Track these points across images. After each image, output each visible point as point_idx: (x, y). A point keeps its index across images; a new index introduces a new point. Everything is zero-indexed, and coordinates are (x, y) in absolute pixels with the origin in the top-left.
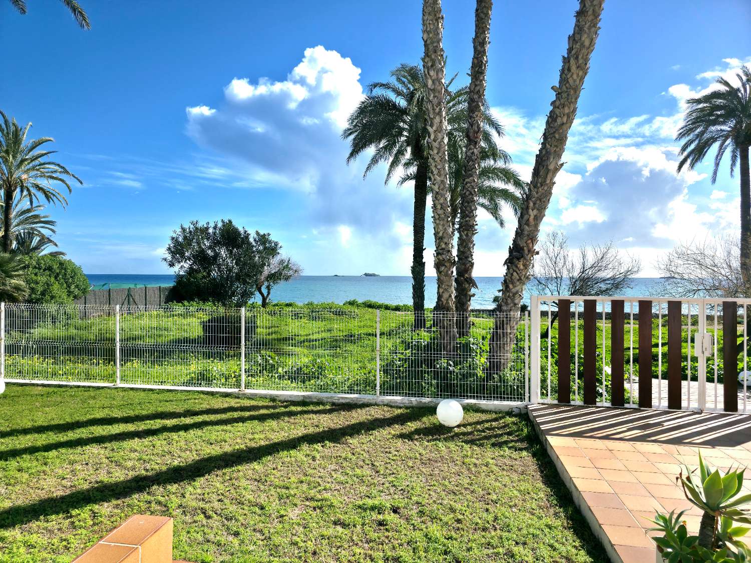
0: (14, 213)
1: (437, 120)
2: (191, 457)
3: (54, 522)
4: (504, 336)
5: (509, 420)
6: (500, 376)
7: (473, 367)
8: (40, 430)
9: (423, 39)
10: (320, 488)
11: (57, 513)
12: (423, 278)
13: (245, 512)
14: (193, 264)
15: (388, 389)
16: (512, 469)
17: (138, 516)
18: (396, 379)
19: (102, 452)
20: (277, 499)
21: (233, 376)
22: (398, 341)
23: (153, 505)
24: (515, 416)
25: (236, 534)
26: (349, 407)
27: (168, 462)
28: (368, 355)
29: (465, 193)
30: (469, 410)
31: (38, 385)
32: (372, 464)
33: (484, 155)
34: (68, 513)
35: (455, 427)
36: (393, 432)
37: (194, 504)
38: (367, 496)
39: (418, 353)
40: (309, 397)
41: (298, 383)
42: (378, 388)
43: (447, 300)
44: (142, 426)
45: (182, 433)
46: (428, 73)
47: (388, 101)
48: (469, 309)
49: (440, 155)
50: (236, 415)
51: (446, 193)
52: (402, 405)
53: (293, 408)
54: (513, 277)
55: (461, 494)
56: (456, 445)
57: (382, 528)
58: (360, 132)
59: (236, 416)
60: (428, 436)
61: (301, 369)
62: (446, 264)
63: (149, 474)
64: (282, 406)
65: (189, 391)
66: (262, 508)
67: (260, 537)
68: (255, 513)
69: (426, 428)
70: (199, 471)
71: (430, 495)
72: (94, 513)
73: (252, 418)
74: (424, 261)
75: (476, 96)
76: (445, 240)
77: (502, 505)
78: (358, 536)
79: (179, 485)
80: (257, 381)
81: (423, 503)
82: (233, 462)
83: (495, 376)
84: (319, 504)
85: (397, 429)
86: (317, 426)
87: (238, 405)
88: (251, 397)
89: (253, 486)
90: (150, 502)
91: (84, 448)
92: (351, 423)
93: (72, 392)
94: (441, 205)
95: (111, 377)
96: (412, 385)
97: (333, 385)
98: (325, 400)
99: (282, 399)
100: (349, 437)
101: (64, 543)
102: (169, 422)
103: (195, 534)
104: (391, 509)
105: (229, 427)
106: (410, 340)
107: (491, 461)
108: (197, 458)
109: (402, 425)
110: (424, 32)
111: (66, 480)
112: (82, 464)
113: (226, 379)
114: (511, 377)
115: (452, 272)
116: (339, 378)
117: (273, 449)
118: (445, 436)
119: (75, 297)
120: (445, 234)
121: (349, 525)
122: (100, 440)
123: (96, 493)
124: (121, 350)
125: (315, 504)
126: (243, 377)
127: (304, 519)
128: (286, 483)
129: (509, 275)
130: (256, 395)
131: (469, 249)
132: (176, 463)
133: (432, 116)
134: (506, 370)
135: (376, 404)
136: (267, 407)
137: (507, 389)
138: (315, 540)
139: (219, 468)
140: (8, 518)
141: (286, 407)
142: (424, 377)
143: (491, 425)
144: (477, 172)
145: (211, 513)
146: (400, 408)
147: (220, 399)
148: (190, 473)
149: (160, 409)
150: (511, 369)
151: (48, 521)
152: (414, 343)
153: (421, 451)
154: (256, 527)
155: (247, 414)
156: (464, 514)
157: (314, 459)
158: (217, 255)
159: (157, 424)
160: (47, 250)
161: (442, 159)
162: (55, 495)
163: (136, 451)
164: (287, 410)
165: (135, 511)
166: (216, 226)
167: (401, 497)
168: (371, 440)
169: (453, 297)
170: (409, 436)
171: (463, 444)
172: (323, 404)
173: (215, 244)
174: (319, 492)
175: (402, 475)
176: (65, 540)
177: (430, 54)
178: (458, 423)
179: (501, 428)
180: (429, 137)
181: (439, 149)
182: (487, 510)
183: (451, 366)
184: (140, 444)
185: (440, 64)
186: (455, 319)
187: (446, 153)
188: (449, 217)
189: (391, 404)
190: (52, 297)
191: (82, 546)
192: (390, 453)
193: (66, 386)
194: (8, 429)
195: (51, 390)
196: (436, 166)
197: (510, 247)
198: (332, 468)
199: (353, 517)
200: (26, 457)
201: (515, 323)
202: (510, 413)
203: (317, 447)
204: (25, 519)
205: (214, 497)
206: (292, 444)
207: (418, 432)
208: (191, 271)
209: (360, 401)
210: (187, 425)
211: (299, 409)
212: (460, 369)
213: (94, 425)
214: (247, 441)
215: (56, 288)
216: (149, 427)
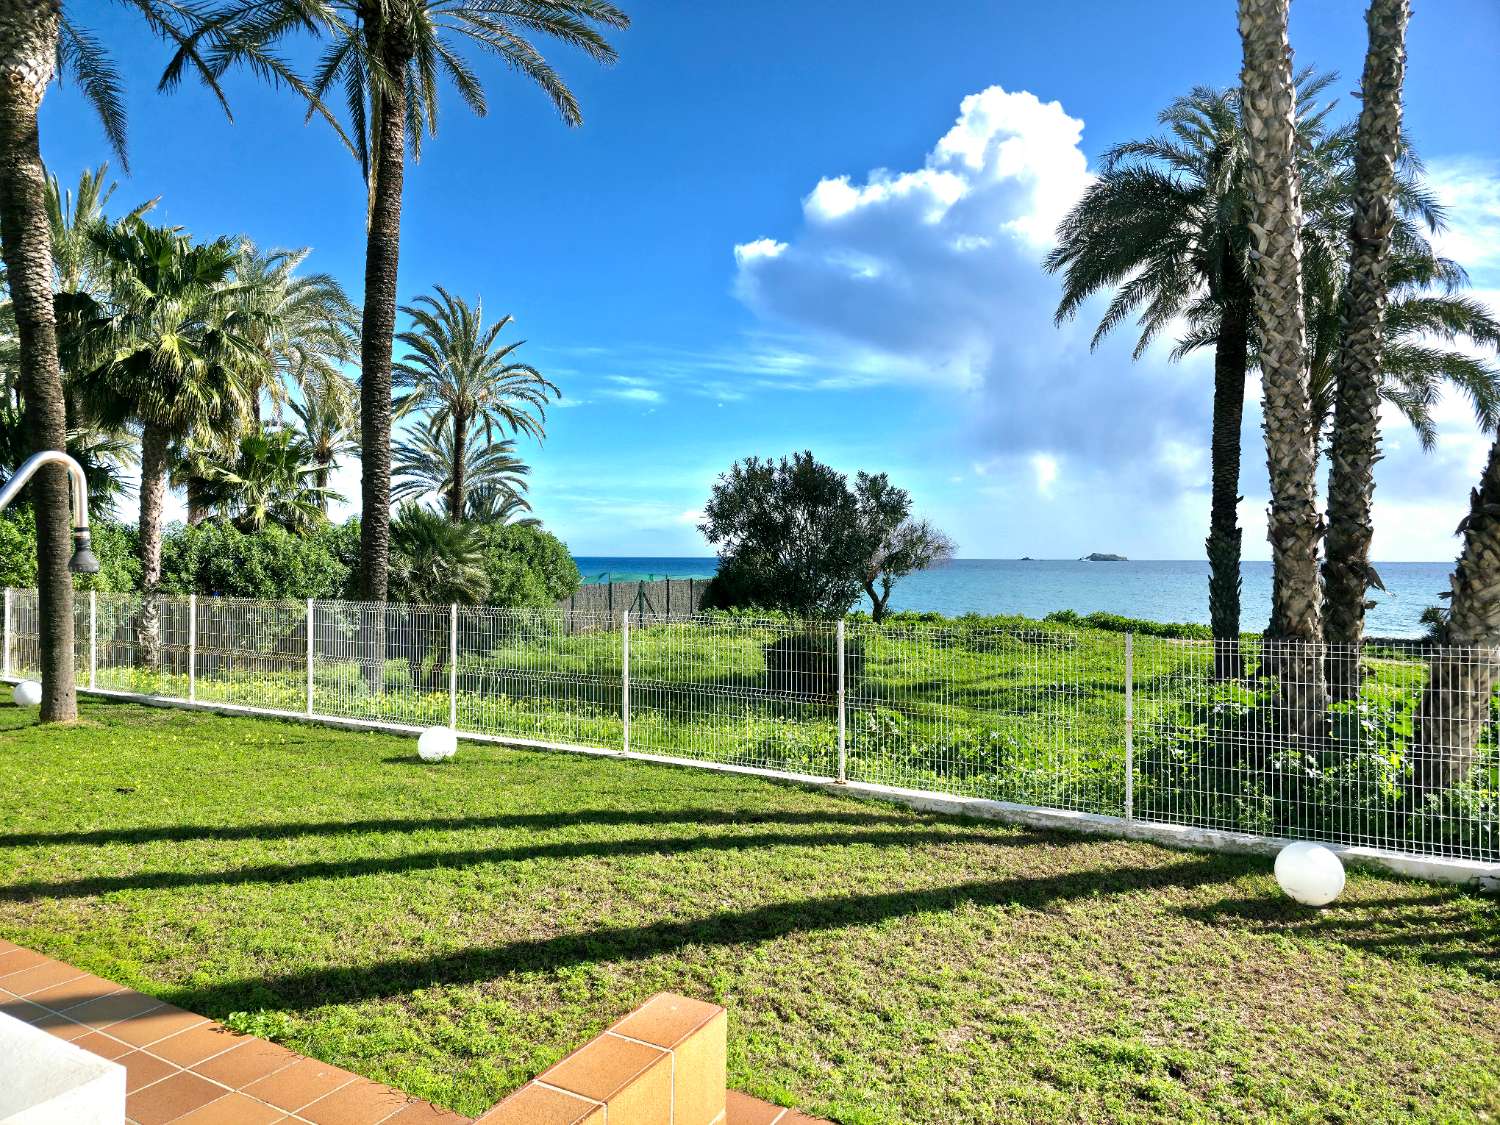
0: (469, 455)
1: (1277, 204)
2: (748, 900)
3: (531, 985)
4: (1456, 703)
5: (1469, 904)
6: (1446, 799)
7: (1370, 772)
8: (508, 822)
9: (1241, 33)
10: (1003, 997)
11: (536, 970)
12: (1236, 564)
13: (853, 1020)
14: (748, 538)
15: (1153, 806)
16: (1476, 1022)
17: (664, 995)
18: (1173, 785)
19: (603, 870)
20: (915, 1006)
21: (823, 752)
22: (1176, 703)
23: (688, 978)
24: (1488, 896)
25: (838, 1061)
26: (1064, 836)
27: (712, 904)
28: (1103, 730)
29: (1348, 367)
30: (1359, 872)
31: (503, 745)
32: (1119, 965)
33: (1398, 275)
34: (552, 971)
35: (1324, 907)
36: (1168, 902)
37: (759, 989)
38: (1109, 1031)
39: (1227, 734)
40: (975, 808)
41: (950, 777)
42: (1129, 802)
43: (1302, 615)
44: (667, 832)
45: (734, 852)
46: (1254, 105)
47: (1150, 179)
48: (1361, 637)
49: (1283, 284)
50: (830, 828)
51: (1299, 370)
52: (1186, 845)
53: (942, 828)
54: (1484, 563)
55: (1343, 1060)
56: (1327, 949)
57: (1146, 1103)
58: (1086, 253)
59: (830, 832)
60: (1255, 919)
61: (957, 750)
62: (1298, 532)
63: (680, 921)
64: (919, 821)
65: (745, 775)
66: (886, 1019)
67: (885, 1076)
68: (872, 1025)
69: (1247, 902)
70: (766, 928)
71: (1260, 1051)
72: (592, 978)
73: (861, 838)
74: (1238, 525)
75: (1375, 142)
76: (1297, 478)
77: (1452, 1100)
78: (1091, 1112)
79: (732, 949)
80: (869, 766)
81: (1244, 1067)
82: (828, 920)
83: (1432, 797)
84: (1004, 1029)
85: (1176, 896)
86: (994, 869)
87: (835, 810)
88: (860, 797)
89: (866, 972)
90: (681, 974)
91: (575, 862)
92: (1069, 871)
93: (553, 760)
94: (1286, 396)
95: (613, 739)
96: (1212, 803)
97: (1027, 787)
98: (1010, 818)
99: (920, 805)
100: (1065, 901)
101: (547, 1024)
102: (714, 830)
103: (762, 1047)
104: (1166, 1067)
105: (818, 851)
106: (1206, 703)
107: (1420, 996)
108: (762, 903)
109: (1187, 888)
110: (1241, 15)
111: (548, 914)
112: (572, 890)
113: (810, 757)
114: (1476, 802)
115: (1316, 551)
116: (1038, 775)
117: (903, 904)
118: (1298, 924)
119: (557, 596)
120: (1296, 464)
121: (1070, 1084)
122: (599, 850)
123: (597, 945)
124: (632, 691)
125: (994, 1028)
126: (843, 758)
127: (972, 1056)
128: (932, 976)
129: (1472, 558)
130: (868, 794)
131: (1360, 496)
132: (725, 907)
133: (1262, 200)
134: (1461, 785)
135: (1124, 837)
136: (890, 820)
137: (1466, 832)
138: (997, 1102)
139: (802, 927)
140: (463, 967)
141: (927, 823)
142: (1243, 787)
143: (1420, 912)
144: (1381, 315)
145: (789, 1011)
146: (1183, 850)
147: (801, 795)
148: (750, 930)
149: (695, 805)
150: (1475, 784)
151: (521, 981)
152: (1216, 710)
153: (1237, 950)
154: (876, 1053)
155: (851, 829)
156: (1348, 1108)
157: (989, 936)
158: (789, 520)
159: (691, 830)
160: (516, 516)
161: (1289, 294)
162: (531, 937)
163: (656, 876)
164: (930, 829)
165: (658, 985)
166: (785, 465)
167: (1188, 1045)
168: (1114, 913)
169: (1317, 609)
170: (1205, 915)
171: (1345, 947)
172: (1005, 825)
173: (785, 500)
174: (1003, 1004)
175: (1191, 996)
176: (547, 1019)
177: (1257, 63)
178: (1330, 899)
179: (1448, 920)
180: (1255, 247)
181: (1280, 273)
182: (1410, 1107)
183: (1311, 766)
184: (664, 864)
185: (1284, 80)
186: (1322, 658)
187: (1299, 279)
188: (1306, 424)
189: (1161, 840)
190: (525, 597)
191: (574, 1034)
192: (1160, 945)
193: (545, 750)
194: (462, 817)
195: (524, 754)
196: (1272, 311)
197: (1474, 489)
198: (1029, 960)
199: (1076, 1069)
200: (488, 865)
201: (1488, 673)
202: (1473, 888)
203: (994, 912)
204: (488, 973)
205: (795, 983)
206: (944, 900)
207: (1228, 907)
208: (744, 551)
209: (1087, 827)
210: (743, 838)
211: (955, 830)
212: (1336, 775)
213: (589, 822)
214: (853, 883)
215: (529, 579)
216: (677, 834)
